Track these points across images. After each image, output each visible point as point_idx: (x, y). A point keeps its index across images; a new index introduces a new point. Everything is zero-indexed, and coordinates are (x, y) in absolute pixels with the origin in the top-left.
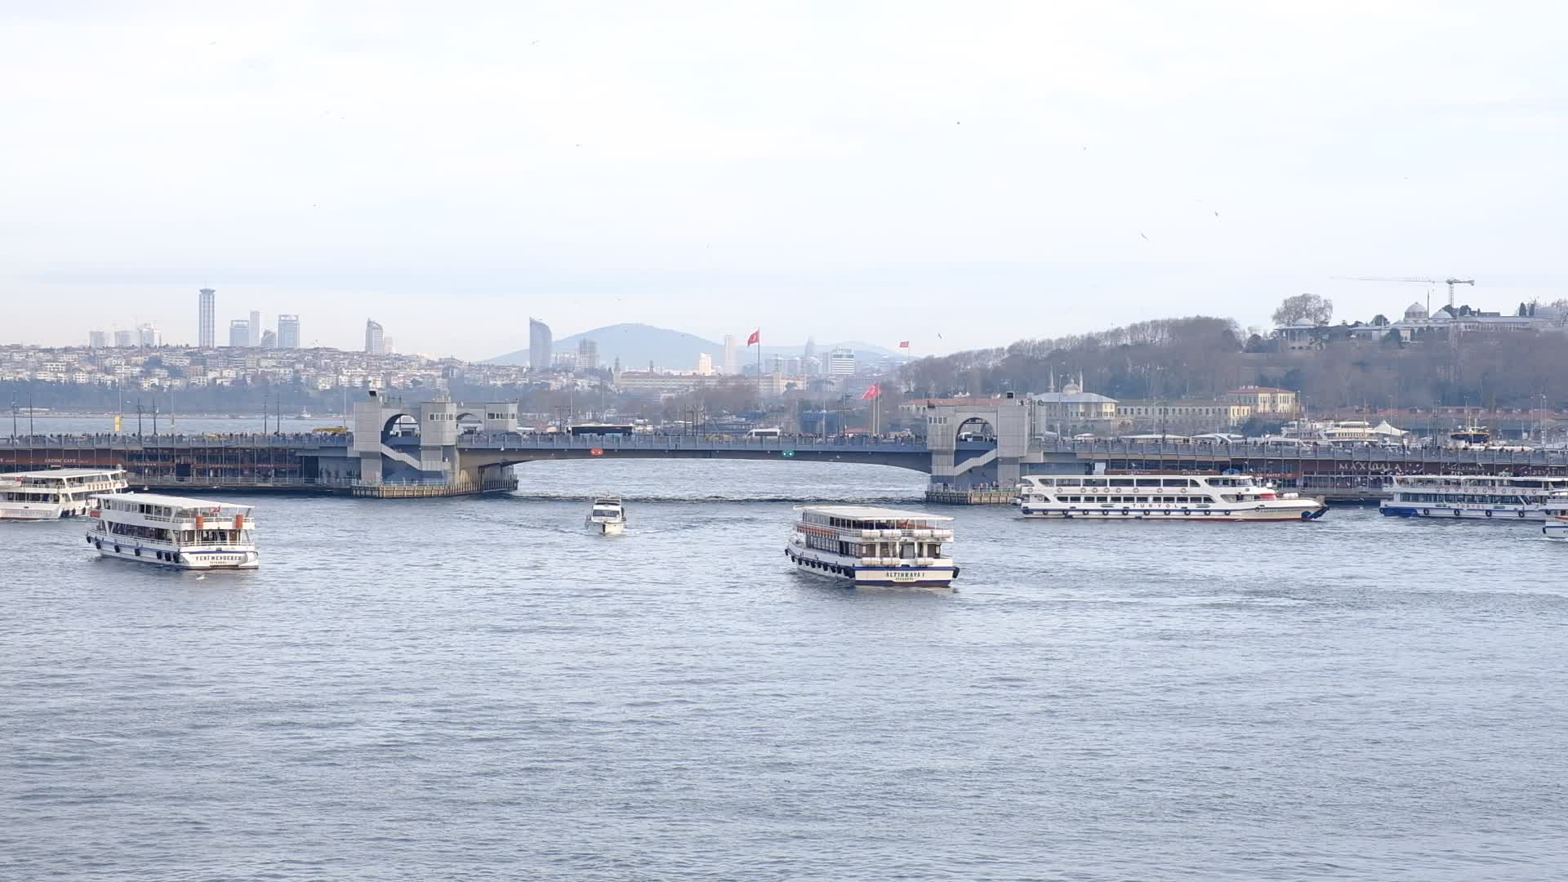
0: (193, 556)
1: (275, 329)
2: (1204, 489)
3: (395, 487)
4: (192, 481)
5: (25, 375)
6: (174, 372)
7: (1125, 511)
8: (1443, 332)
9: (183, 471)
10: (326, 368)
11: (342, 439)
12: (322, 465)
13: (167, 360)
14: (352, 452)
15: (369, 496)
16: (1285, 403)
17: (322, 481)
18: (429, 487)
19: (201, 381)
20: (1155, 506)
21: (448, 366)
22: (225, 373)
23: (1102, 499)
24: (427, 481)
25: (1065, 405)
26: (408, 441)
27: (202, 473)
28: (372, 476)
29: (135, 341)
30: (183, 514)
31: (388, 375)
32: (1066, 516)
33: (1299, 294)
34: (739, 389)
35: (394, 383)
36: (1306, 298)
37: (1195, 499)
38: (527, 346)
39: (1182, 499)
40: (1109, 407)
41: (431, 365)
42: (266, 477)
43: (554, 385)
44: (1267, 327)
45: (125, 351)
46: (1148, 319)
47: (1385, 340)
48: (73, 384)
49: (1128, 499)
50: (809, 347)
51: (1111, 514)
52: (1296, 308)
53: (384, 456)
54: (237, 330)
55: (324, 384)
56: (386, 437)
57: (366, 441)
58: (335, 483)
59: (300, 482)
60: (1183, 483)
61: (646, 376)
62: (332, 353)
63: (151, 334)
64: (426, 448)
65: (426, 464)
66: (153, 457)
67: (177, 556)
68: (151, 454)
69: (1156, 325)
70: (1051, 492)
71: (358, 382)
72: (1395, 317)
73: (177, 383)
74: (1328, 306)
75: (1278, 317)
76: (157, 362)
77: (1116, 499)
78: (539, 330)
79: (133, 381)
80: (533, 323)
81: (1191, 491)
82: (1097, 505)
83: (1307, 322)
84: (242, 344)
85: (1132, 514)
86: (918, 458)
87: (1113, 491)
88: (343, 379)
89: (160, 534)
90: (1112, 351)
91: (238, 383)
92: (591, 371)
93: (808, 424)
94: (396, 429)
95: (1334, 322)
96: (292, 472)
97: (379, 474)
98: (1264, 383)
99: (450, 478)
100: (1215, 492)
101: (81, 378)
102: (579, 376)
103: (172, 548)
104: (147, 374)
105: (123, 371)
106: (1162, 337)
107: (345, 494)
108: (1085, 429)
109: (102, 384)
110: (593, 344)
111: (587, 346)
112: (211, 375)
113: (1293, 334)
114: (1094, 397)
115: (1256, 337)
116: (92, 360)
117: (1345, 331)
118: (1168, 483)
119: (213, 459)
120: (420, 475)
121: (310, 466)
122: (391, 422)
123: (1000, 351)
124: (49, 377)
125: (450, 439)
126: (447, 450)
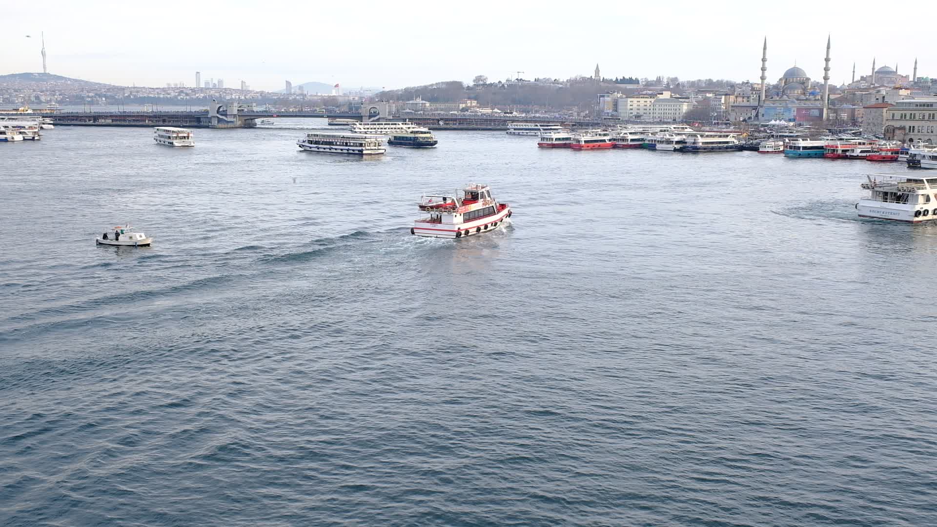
0: (176, 143)
1: (217, 83)
2: (401, 126)
3: (220, 125)
4: (166, 123)
5: (146, 95)
6: (187, 94)
7: (381, 132)
8: (515, 85)
9: (164, 121)
10: (229, 93)
11: (207, 112)
12: (201, 119)
13: (185, 91)
14: (209, 116)
15: (213, 128)
16: (474, 103)
17: (202, 124)
18: (230, 125)
19: (194, 97)
20: (389, 130)
21: (262, 93)
22: (201, 95)
23: (375, 129)
24: (230, 124)
25: (416, 104)
26: (224, 113)
27: (169, 121)
28: (215, 122)
29: (177, 87)
30: (173, 132)
31: (245, 95)
33: (479, 75)
34: (333, 99)
35: (247, 97)
36: (481, 76)
37: (399, 128)
38: (285, 88)
39: (395, 128)
40: (428, 104)
41: (257, 93)
42: (187, 122)
43: (290, 98)
44: (471, 84)
45: (174, 89)
46: (440, 82)
47: (500, 87)
48: (159, 98)
49: (382, 129)
50: (361, 89)
51: (378, 133)
52: (478, 79)
53: (218, 117)
54: (207, 83)
55: (228, 98)
56: (218, 112)
57: (213, 113)
58: (205, 124)
59: (195, 124)
60: (396, 124)
61: (315, 96)
62: (230, 89)
63: (182, 85)
64: (229, 115)
65: (229, 119)
66: (156, 118)
67: (172, 143)
68: (155, 117)
69: (443, 83)
72: (504, 81)
73: (188, 97)
74: (487, 78)
75: (474, 81)
76: (182, 92)
77: (378, 129)
78: (288, 83)
79: (176, 97)
80: (286, 81)
81: (398, 126)
82: (374, 130)
83: (481, 82)
84: (221, 87)
85: (383, 133)
87: (378, 126)
88: (233, 97)
89: (169, 137)
90: (431, 90)
91: (205, 97)
92: (302, 94)
93: (351, 109)
94: (221, 110)
95: (488, 83)
96: (194, 121)
97: (216, 122)
98: (469, 98)
99: (235, 123)
101: (162, 96)
102: (297, 96)
103: (171, 141)
104: (179, 95)
105: (173, 94)
106: (444, 86)
107: (207, 127)
108: (421, 110)
109: (167, 98)
110: (302, 87)
111: (301, 88)
112: (197, 95)
113: (477, 86)
114: (424, 102)
115: (468, 86)
116: (165, 91)
117: (491, 85)
118: (392, 124)
119: (173, 118)
120: (228, 122)
121: (198, 120)
122: (220, 107)
123: (402, 90)
124: (152, 96)
125: (235, 112)
126: (235, 116)
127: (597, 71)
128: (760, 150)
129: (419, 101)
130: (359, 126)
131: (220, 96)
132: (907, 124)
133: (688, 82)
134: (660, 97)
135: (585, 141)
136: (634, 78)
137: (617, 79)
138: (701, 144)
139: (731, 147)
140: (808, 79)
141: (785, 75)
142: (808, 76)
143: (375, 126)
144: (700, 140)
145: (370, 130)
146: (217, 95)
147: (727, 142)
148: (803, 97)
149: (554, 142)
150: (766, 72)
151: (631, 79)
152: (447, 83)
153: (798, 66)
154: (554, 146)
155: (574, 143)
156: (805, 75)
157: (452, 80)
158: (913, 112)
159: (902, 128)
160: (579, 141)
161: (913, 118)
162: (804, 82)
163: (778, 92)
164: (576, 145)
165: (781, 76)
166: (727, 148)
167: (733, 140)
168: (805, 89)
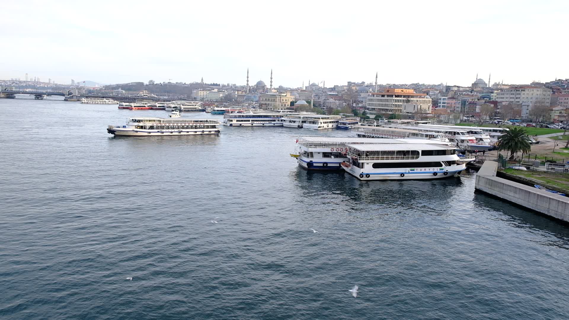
2: (105, 100)
6: (16, 84)
20: (99, 102)
29: (17, 80)
32: (87, 103)
36: (152, 80)
40: (124, 92)
44: (148, 84)
47: (160, 85)
52: (151, 81)
55: (38, 86)
63: (20, 79)
69: (134, 83)
70: (85, 100)
71: (43, 86)
72: (162, 83)
74: (154, 81)
75: (149, 82)
76: (14, 82)
79: (10, 85)
81: (103, 100)
83: (152, 83)
86: (63, 95)
87: (94, 100)
88: (41, 86)
91: (26, 85)
95: (155, 83)
98: (145, 90)
100: (107, 100)
105: (9, 83)
106: (135, 84)
113: (150, 84)
115: (146, 85)
116: (4, 82)
127: (202, 80)
128: (206, 111)
129: (120, 90)
130: (84, 100)
131: (34, 85)
132: (267, 103)
133: (240, 86)
134: (213, 91)
135: (134, 106)
136: (218, 84)
137: (211, 84)
138: (183, 108)
139: (198, 110)
140: (265, 86)
141: (257, 83)
142: (266, 85)
143: (92, 100)
144: (182, 107)
145: (90, 102)
146: (33, 84)
147: (196, 108)
148: (263, 92)
149: (124, 106)
150: (249, 82)
151: (217, 84)
152: (136, 83)
153: (262, 80)
154: (124, 108)
155: (130, 107)
156: (264, 84)
157: (138, 82)
158: (269, 98)
159: (266, 104)
160: (132, 106)
161: (269, 100)
162: (264, 87)
163: (253, 90)
164: (131, 108)
165: (256, 84)
166: (195, 110)
167: (198, 107)
168: (264, 89)
